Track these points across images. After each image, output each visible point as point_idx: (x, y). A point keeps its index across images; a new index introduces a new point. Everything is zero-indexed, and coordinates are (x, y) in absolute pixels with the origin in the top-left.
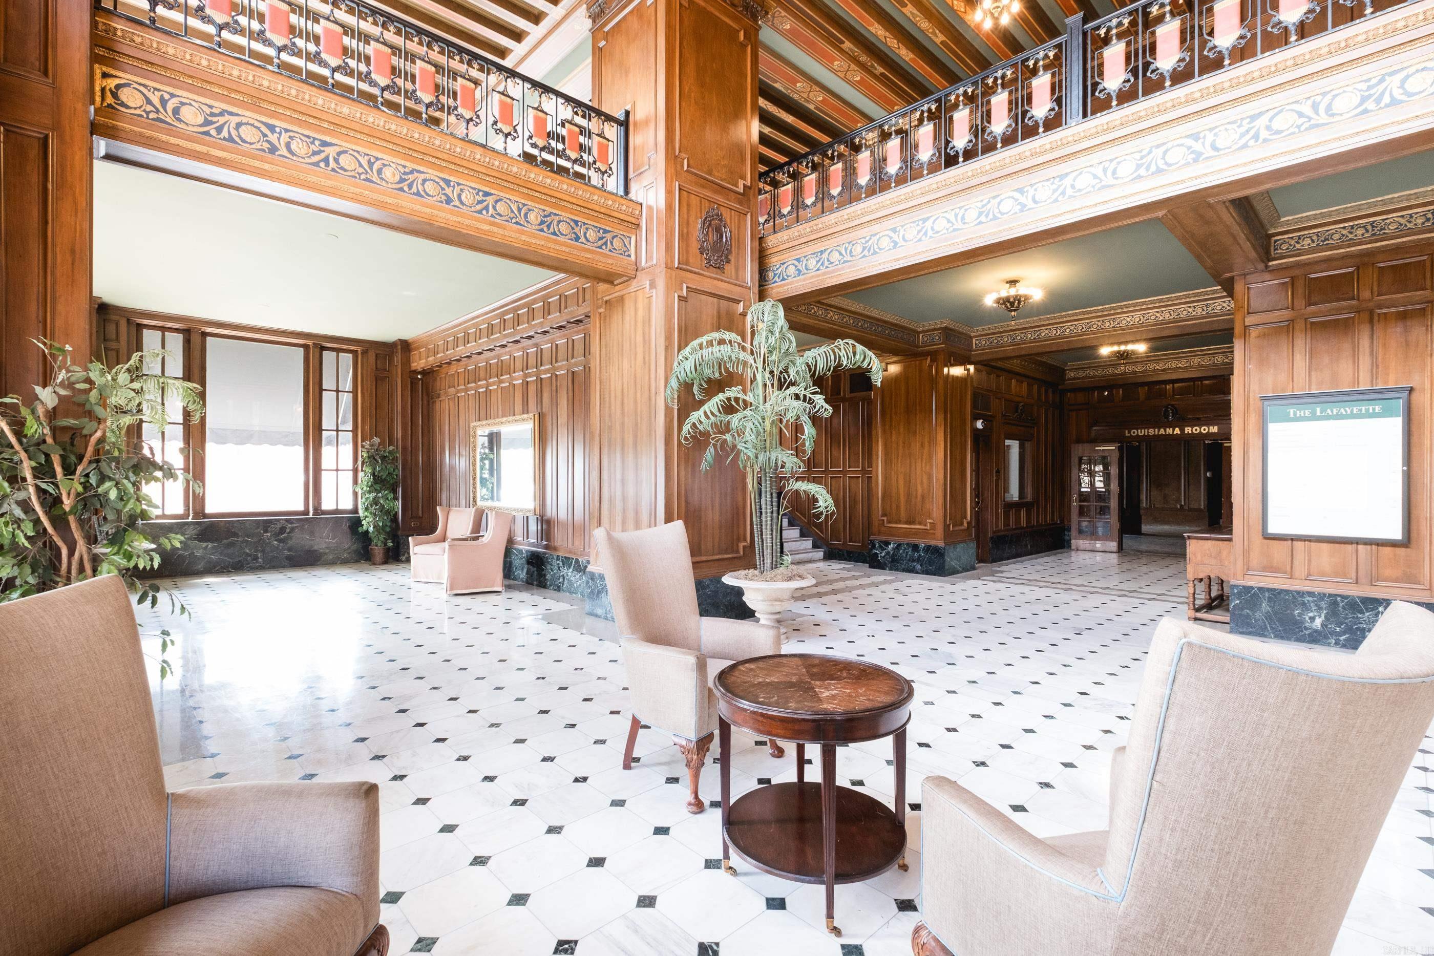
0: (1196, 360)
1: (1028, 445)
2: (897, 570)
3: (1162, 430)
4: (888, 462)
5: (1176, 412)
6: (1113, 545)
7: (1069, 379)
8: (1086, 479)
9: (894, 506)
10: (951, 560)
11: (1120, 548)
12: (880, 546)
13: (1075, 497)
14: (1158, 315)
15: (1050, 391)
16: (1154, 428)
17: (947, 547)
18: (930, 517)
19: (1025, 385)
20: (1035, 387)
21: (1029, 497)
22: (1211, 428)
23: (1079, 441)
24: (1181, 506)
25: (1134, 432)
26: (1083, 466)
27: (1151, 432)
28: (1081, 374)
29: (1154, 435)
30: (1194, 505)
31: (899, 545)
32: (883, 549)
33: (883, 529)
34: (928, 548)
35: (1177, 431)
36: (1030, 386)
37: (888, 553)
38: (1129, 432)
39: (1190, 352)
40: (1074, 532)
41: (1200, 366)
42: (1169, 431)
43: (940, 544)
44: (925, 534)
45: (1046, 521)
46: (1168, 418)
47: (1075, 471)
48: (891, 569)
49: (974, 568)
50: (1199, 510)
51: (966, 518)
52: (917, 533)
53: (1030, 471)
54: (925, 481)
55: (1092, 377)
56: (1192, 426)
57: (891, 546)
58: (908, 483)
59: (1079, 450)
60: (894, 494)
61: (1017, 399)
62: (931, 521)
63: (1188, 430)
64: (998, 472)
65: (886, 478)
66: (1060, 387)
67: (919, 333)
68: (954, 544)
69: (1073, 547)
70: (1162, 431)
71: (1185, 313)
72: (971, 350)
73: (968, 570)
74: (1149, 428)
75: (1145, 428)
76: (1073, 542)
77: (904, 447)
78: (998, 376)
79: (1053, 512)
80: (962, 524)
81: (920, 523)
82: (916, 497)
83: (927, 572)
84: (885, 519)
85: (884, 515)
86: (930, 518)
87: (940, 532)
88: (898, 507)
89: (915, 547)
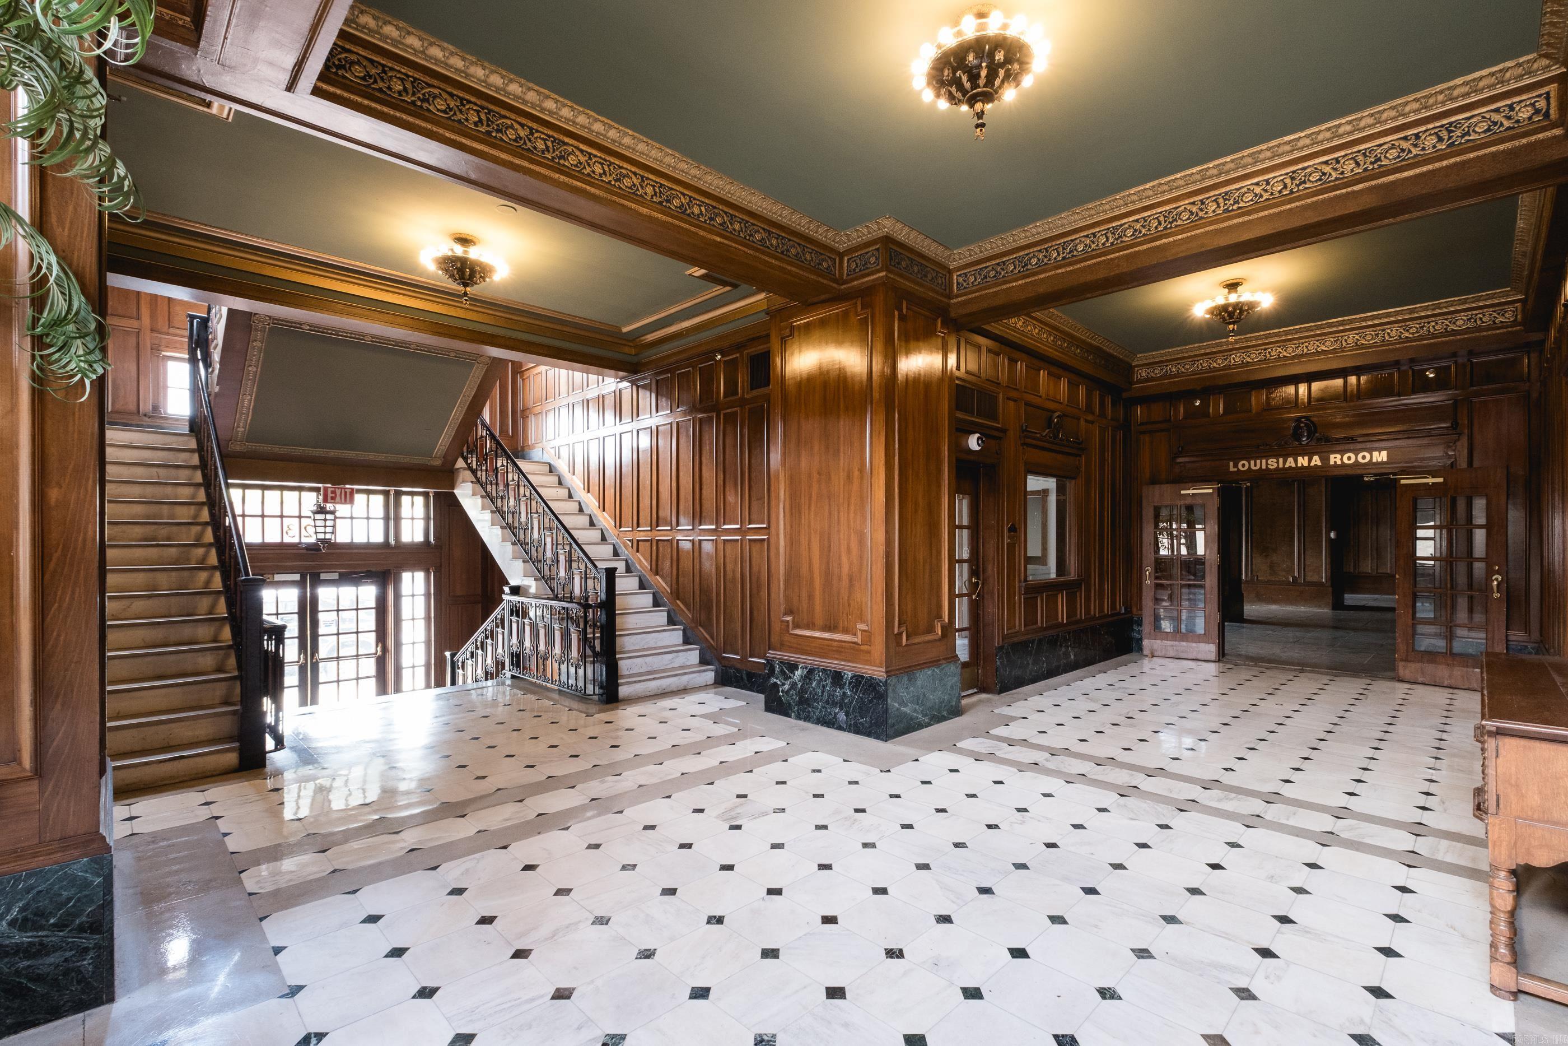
0: (1352, 337)
1: (1070, 486)
2: (807, 719)
3: (1291, 460)
4: (795, 509)
5: (1312, 428)
6: (1210, 649)
7: (1139, 382)
8: (1165, 541)
9: (804, 594)
10: (903, 703)
11: (1222, 655)
12: (782, 672)
13: (1148, 571)
14: (1327, 169)
15: (1109, 401)
16: (1277, 456)
17: (892, 681)
18: (862, 619)
19: (1063, 384)
20: (1082, 392)
21: (1073, 572)
22: (1375, 454)
23: (1154, 481)
24: (1294, 578)
25: (1243, 465)
26: (1161, 525)
27: (1272, 463)
28: (1158, 372)
29: (1277, 469)
30: (1312, 577)
31: (811, 671)
32: (787, 678)
33: (787, 638)
34: (858, 680)
35: (1316, 461)
36: (1072, 385)
37: (793, 685)
38: (1236, 465)
39: (1341, 323)
40: (1147, 627)
41: (1358, 346)
42: (1303, 461)
43: (878, 673)
44: (851, 651)
45: (1101, 609)
46: (1299, 440)
47: (1148, 529)
48: (798, 717)
49: (956, 712)
50: (1319, 584)
51: (939, 617)
52: (839, 650)
53: (1074, 529)
54: (854, 546)
55: (1175, 376)
56: (1342, 452)
57: (798, 673)
58: (826, 550)
59: (1156, 495)
60: (804, 570)
61: (1052, 406)
62: (864, 627)
63: (1335, 459)
64: (1013, 529)
65: (793, 542)
66: (1125, 395)
67: (841, 255)
68: (909, 670)
69: (1146, 652)
70: (1290, 462)
71: (1394, 153)
72: (950, 297)
73: (940, 719)
74: (1267, 457)
75: (1261, 458)
76: (1146, 643)
77: (819, 481)
78: (1013, 361)
79: (1113, 594)
80: (930, 630)
81: (846, 631)
82: (840, 578)
83: (856, 729)
84: (789, 618)
85: (789, 612)
86: (863, 621)
87: (878, 648)
88: (811, 597)
89: (837, 677)
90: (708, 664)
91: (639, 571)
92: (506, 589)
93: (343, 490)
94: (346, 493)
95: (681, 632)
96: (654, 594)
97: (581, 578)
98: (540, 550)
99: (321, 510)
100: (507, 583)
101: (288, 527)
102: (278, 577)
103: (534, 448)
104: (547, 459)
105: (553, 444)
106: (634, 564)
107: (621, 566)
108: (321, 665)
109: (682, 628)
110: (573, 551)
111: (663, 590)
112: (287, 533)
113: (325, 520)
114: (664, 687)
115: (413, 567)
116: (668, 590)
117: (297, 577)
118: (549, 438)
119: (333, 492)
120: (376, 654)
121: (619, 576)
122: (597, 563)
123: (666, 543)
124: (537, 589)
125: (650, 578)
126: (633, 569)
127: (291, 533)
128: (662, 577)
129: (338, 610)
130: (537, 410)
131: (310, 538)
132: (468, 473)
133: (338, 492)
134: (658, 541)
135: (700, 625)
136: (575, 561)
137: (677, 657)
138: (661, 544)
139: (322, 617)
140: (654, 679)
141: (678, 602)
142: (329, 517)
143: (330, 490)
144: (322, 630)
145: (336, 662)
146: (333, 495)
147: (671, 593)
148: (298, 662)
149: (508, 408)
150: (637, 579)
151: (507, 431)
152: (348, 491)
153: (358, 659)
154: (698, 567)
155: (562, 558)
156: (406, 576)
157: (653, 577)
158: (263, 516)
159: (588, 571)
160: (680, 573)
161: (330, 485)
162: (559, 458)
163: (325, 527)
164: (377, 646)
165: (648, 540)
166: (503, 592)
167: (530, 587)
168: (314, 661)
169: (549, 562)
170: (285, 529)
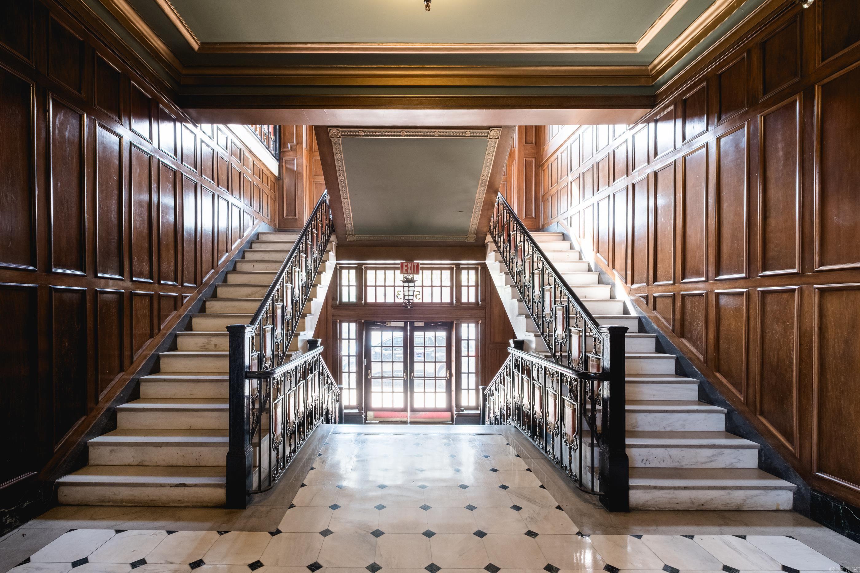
90: (779, 475)
91: (655, 331)
92: (511, 342)
93: (412, 264)
94: (414, 266)
95: (723, 417)
96: (677, 360)
97: (580, 337)
98: (540, 306)
99: (407, 281)
100: (514, 337)
101: (398, 292)
102: (393, 324)
103: (551, 224)
104: (561, 230)
105: (565, 216)
106: (648, 323)
107: (633, 326)
108: (415, 381)
109: (726, 411)
110: (571, 306)
111: (692, 356)
112: (397, 297)
113: (409, 287)
114: (702, 502)
115: (468, 320)
116: (701, 358)
117: (402, 324)
118: (562, 212)
119: (406, 266)
120: (446, 377)
121: (631, 336)
122: (599, 321)
123: (696, 298)
124: (537, 344)
125: (673, 340)
126: (647, 328)
127: (399, 297)
128: (690, 340)
129: (425, 347)
130: (554, 191)
131: (400, 300)
132: (493, 244)
133: (409, 265)
134: (683, 296)
135: (762, 413)
136: (573, 318)
137: (722, 454)
138: (688, 301)
139: (416, 350)
140: (686, 488)
141: (718, 375)
142: (411, 284)
143: (404, 264)
144: (416, 359)
145: (423, 380)
146: (406, 268)
147: (706, 361)
148: (403, 377)
149: (532, 195)
150: (654, 340)
151: (531, 215)
152: (415, 265)
153: (435, 380)
154: (759, 330)
155: (560, 314)
156: (464, 327)
157: (676, 340)
158: (385, 286)
159: (588, 330)
160: (722, 337)
161: (405, 261)
162: (571, 226)
163: (409, 291)
164: (447, 372)
165: (669, 296)
166: (509, 345)
167: (531, 341)
168: (411, 378)
169: (548, 318)
170: (396, 294)
